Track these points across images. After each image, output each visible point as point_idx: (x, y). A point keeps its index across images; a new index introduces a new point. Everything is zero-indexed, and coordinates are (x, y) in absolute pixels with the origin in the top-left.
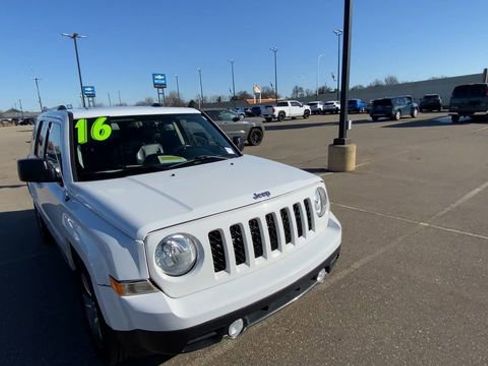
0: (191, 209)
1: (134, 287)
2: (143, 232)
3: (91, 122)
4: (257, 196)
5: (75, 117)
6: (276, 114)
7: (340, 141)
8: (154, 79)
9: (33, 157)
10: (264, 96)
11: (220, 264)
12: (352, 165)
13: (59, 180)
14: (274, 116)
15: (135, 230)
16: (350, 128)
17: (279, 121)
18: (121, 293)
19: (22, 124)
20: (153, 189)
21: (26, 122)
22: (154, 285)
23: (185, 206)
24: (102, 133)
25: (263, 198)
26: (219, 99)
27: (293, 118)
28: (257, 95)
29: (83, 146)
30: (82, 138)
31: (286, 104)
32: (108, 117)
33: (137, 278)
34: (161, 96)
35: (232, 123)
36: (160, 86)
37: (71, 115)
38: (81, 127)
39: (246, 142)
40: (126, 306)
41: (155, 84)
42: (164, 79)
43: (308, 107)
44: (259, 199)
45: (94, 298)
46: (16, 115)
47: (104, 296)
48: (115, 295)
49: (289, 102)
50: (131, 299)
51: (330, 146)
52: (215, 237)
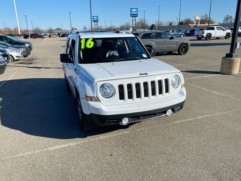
0: (113, 76)
1: (91, 99)
2: (96, 81)
3: (87, 40)
4: (141, 74)
5: (81, 38)
6: (205, 35)
7: (229, 55)
8: (131, 11)
9: (65, 53)
10: (202, 22)
11: (122, 97)
12: (236, 71)
13: (73, 62)
14: (203, 36)
15: (93, 80)
16: (238, 47)
17: (206, 39)
18: (87, 100)
19: (62, 36)
20: (105, 69)
21: (63, 36)
22: (98, 100)
23: (111, 74)
24: (90, 44)
25: (144, 75)
26: (171, 24)
27: (218, 38)
28: (197, 21)
29: (83, 50)
30: (83, 47)
31: (213, 29)
32: (93, 38)
33: (93, 96)
34: (134, 22)
35: (168, 40)
36: (134, 16)
37: (80, 37)
38: (83, 42)
39: (177, 52)
40: (89, 105)
41: (131, 15)
42: (137, 11)
43: (229, 31)
44: (142, 76)
45: (81, 106)
46: (59, 31)
47: (83, 101)
48: (86, 101)
49: (215, 27)
50: (90, 102)
51: (223, 58)
52: (121, 87)
